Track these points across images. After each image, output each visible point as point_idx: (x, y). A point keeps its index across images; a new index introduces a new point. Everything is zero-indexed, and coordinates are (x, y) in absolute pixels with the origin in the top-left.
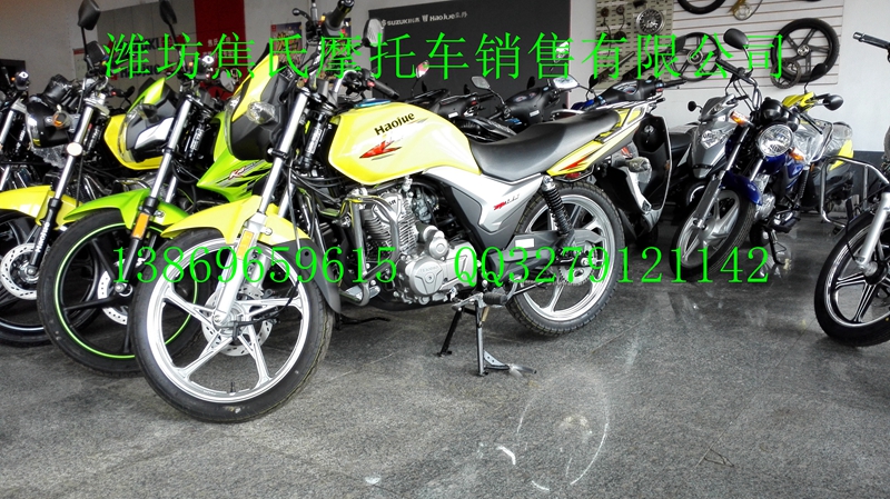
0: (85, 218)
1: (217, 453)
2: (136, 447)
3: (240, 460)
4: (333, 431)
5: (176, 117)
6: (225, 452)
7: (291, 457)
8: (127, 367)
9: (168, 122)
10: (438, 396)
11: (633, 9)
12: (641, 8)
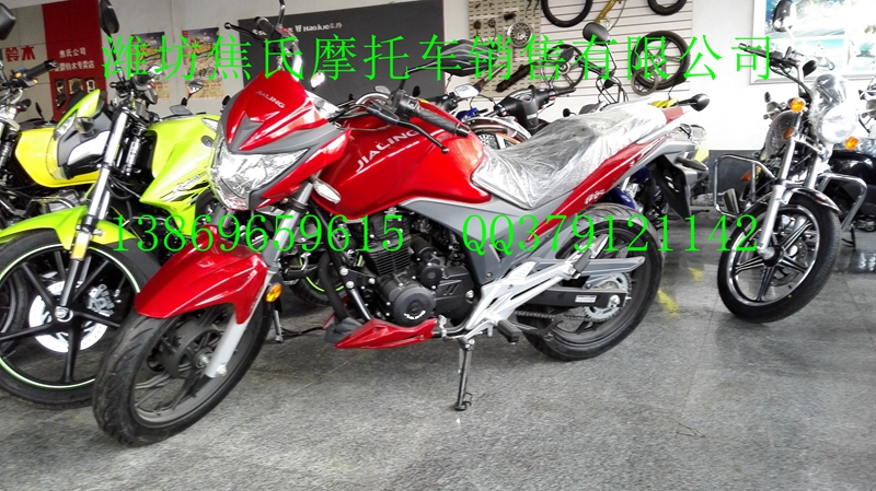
0: (14, 241)
1: (207, 477)
2: (114, 479)
3: (236, 480)
4: (321, 441)
5: (112, 129)
6: (215, 474)
7: (288, 471)
8: (72, 397)
9: (104, 136)
10: (410, 399)
11: (504, 22)
12: (510, 21)
